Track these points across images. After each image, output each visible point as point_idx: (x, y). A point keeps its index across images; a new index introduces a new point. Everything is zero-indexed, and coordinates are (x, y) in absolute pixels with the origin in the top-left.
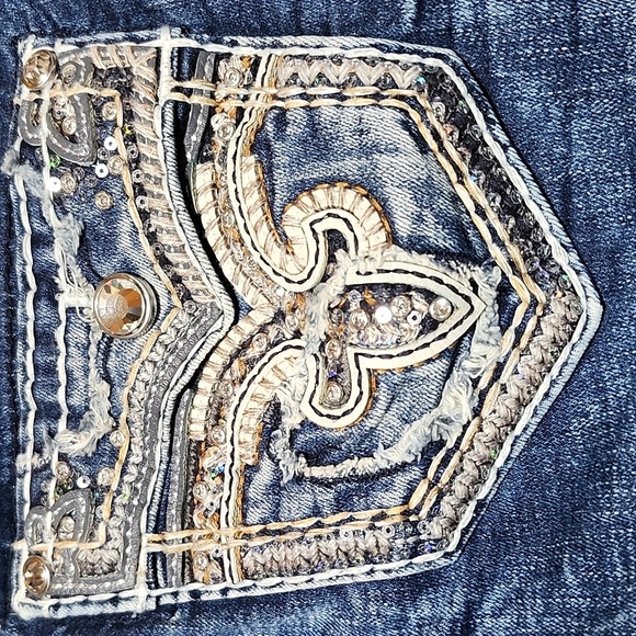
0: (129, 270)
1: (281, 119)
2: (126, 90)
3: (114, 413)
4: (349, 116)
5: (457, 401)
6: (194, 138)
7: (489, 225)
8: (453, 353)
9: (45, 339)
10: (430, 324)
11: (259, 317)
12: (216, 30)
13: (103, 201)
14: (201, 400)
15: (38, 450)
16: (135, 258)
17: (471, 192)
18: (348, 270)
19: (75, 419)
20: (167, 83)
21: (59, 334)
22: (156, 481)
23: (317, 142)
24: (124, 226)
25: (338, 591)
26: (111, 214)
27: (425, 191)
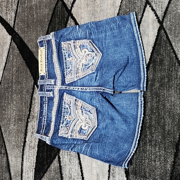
0: (72, 57)
1: (81, 45)
2: (70, 45)
3: (72, 67)
4: (85, 44)
5: (94, 61)
6: (75, 47)
7: (95, 50)
8: (93, 58)
9: (66, 63)
10: (91, 56)
11: (81, 58)
12: (76, 40)
13: (69, 52)
14: (78, 65)
15: (66, 71)
16: (72, 56)
17: (93, 48)
18: (86, 53)
19: (69, 68)
20: (73, 44)
21: (67, 62)
22: (76, 71)
23: (83, 46)
24: (71, 54)
25: (88, 75)
26: (70, 53)
27: (90, 48)
